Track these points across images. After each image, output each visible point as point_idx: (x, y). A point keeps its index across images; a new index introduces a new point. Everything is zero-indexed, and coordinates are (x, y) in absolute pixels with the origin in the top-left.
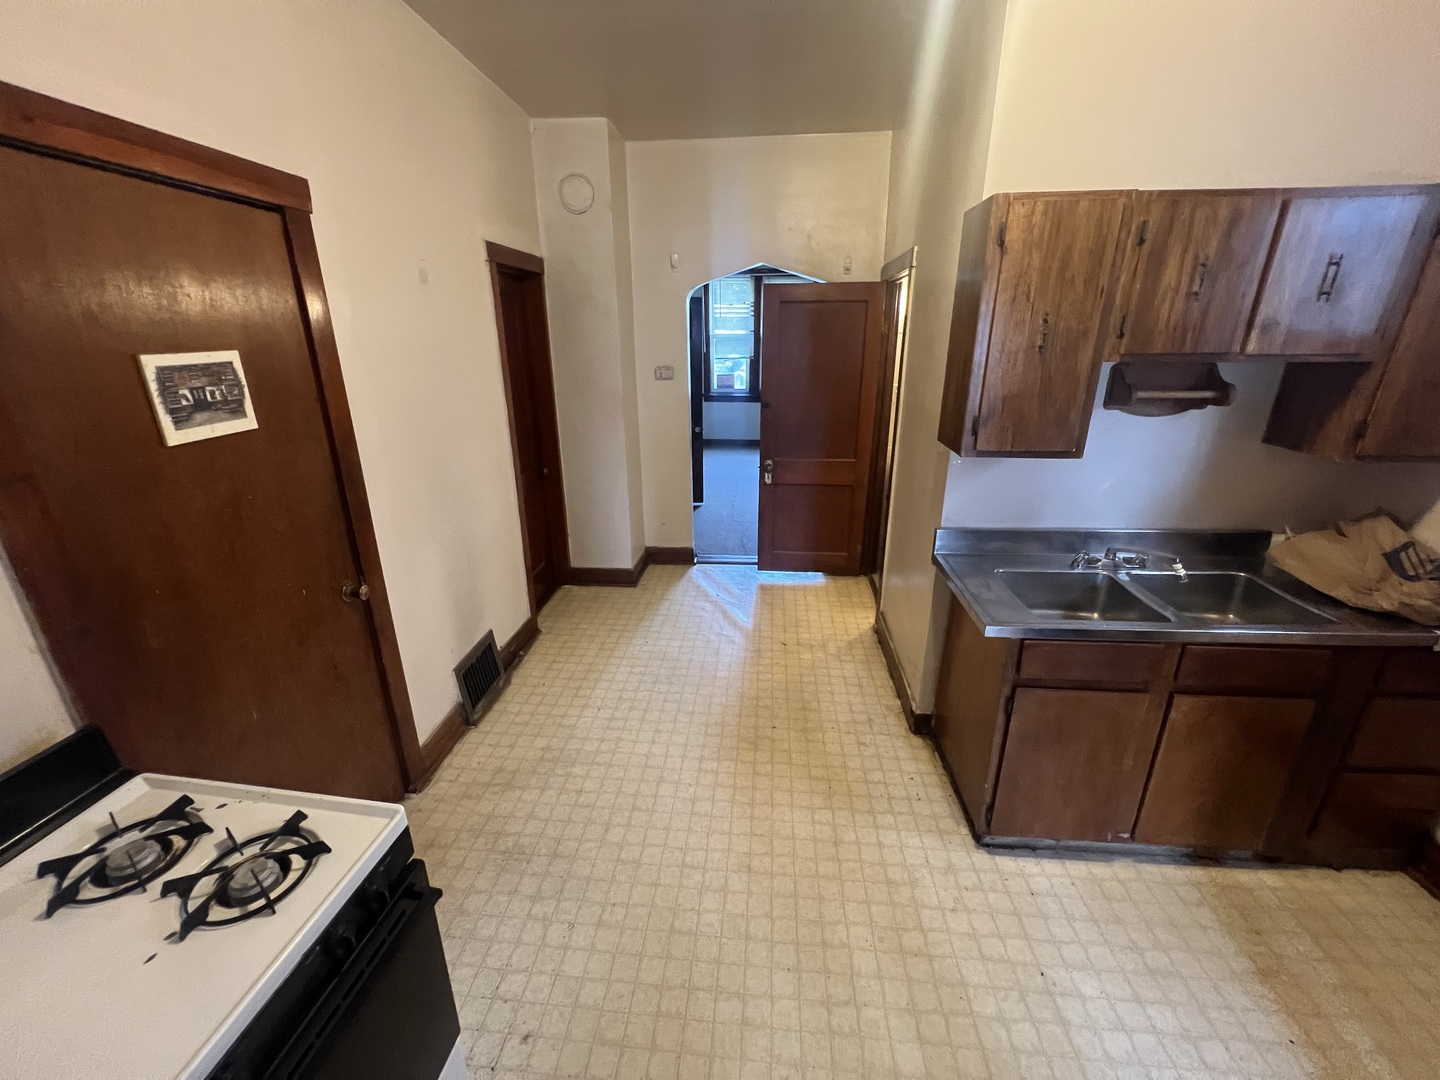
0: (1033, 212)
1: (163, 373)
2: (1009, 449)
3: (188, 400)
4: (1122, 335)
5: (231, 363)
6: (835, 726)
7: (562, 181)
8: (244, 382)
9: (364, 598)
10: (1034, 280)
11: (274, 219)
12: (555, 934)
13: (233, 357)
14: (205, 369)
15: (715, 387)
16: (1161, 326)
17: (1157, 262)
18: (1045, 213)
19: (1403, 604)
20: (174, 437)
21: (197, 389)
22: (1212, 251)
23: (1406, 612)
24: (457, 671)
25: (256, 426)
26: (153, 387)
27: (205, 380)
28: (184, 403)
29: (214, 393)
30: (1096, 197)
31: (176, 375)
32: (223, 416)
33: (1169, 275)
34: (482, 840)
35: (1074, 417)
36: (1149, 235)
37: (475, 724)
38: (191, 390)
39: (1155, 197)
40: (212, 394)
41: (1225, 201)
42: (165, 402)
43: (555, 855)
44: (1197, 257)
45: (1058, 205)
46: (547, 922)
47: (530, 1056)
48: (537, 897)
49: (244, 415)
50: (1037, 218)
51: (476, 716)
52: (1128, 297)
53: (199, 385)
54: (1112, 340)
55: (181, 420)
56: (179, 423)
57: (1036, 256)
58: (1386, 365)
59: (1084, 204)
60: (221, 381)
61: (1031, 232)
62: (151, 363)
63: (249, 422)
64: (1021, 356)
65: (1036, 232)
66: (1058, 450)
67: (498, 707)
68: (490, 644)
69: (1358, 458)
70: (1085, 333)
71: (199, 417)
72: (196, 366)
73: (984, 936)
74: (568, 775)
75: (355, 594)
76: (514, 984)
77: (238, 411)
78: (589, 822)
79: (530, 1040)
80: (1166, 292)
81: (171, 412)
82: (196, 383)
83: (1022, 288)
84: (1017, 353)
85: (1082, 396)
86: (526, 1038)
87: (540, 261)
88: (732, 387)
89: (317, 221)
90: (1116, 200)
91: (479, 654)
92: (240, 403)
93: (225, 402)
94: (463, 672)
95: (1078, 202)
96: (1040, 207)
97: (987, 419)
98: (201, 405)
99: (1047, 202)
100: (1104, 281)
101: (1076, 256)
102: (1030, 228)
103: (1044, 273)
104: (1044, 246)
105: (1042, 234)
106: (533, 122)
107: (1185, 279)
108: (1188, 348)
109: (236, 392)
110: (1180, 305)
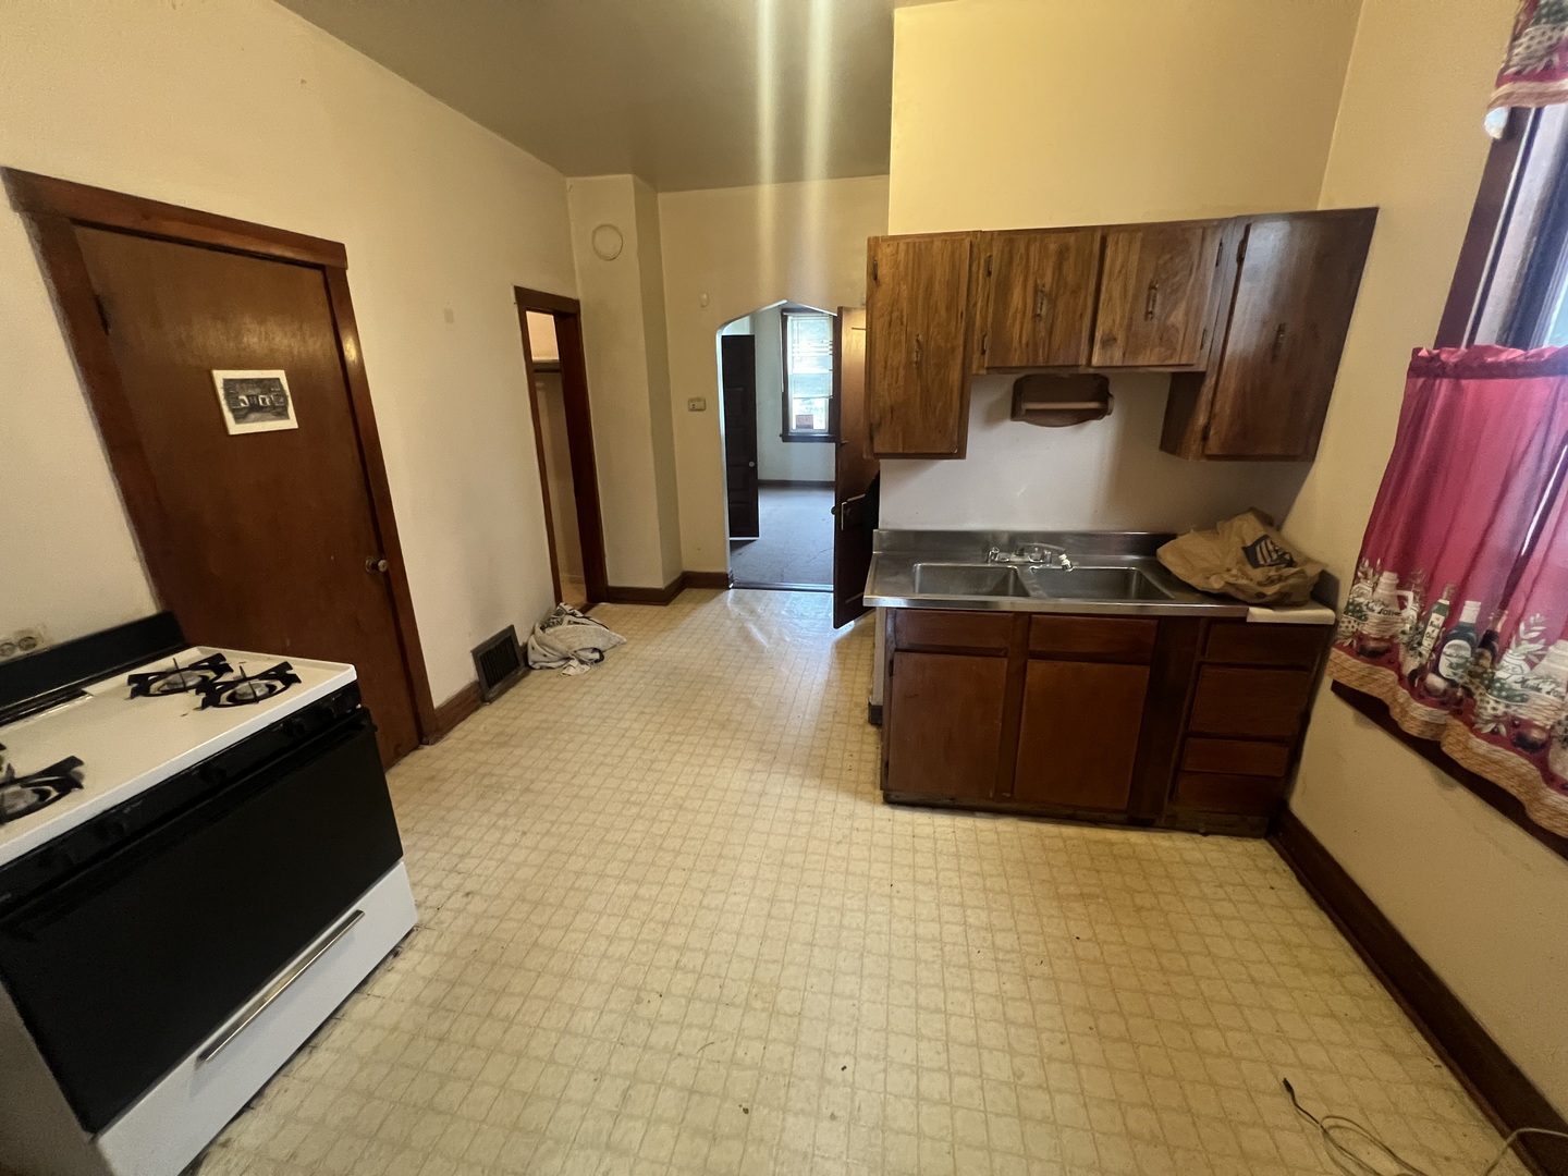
0: (897, 252)
1: (227, 382)
2: (901, 451)
3: (245, 403)
4: (983, 352)
5: (278, 379)
6: (801, 716)
7: (594, 232)
8: (288, 393)
9: (382, 570)
10: (905, 305)
11: (317, 275)
12: (509, 838)
13: (280, 374)
14: (259, 382)
15: (794, 427)
16: (1015, 343)
17: (1004, 289)
18: (907, 251)
19: (1228, 583)
20: (235, 428)
21: (252, 396)
22: (1048, 279)
23: (1232, 591)
24: (475, 653)
25: (296, 426)
26: (221, 393)
27: (258, 391)
28: (242, 405)
29: (264, 399)
30: (948, 238)
31: (238, 386)
32: (272, 417)
33: (1016, 298)
34: (472, 777)
35: (952, 421)
36: (994, 267)
37: (491, 701)
38: (248, 397)
39: (996, 235)
40: (264, 400)
41: (1053, 237)
42: (229, 404)
43: (527, 790)
44: (1036, 285)
45: (917, 245)
46: (505, 830)
47: (467, 904)
48: (504, 814)
49: (287, 417)
50: (902, 256)
51: (491, 695)
52: (984, 319)
53: (253, 393)
54: (977, 355)
55: (240, 416)
56: (239, 418)
57: (904, 287)
58: (1219, 375)
59: (937, 244)
60: (270, 392)
61: (898, 268)
62: (220, 376)
63: (291, 423)
64: (902, 372)
65: (901, 268)
66: (942, 451)
67: (513, 691)
68: (510, 637)
69: (1211, 457)
70: (953, 349)
71: (253, 416)
72: (252, 380)
73: (855, 860)
74: (555, 739)
75: (375, 566)
76: (468, 864)
77: (283, 414)
78: (562, 770)
79: (470, 896)
80: (1016, 312)
81: (233, 411)
82: (251, 392)
83: (895, 314)
84: (898, 369)
85: (956, 404)
86: (468, 894)
87: (576, 303)
88: (811, 427)
89: (351, 275)
90: (963, 240)
91: (498, 643)
92: (285, 408)
93: (273, 406)
94: (480, 654)
95: (932, 242)
96: (902, 247)
97: (880, 425)
98: (255, 408)
99: (908, 243)
100: (962, 305)
101: (937, 286)
102: (896, 264)
103: (912, 300)
104: (910, 278)
105: (906, 268)
106: (569, 181)
107: (1030, 301)
108: (1041, 361)
109: (282, 400)
110: (1028, 326)
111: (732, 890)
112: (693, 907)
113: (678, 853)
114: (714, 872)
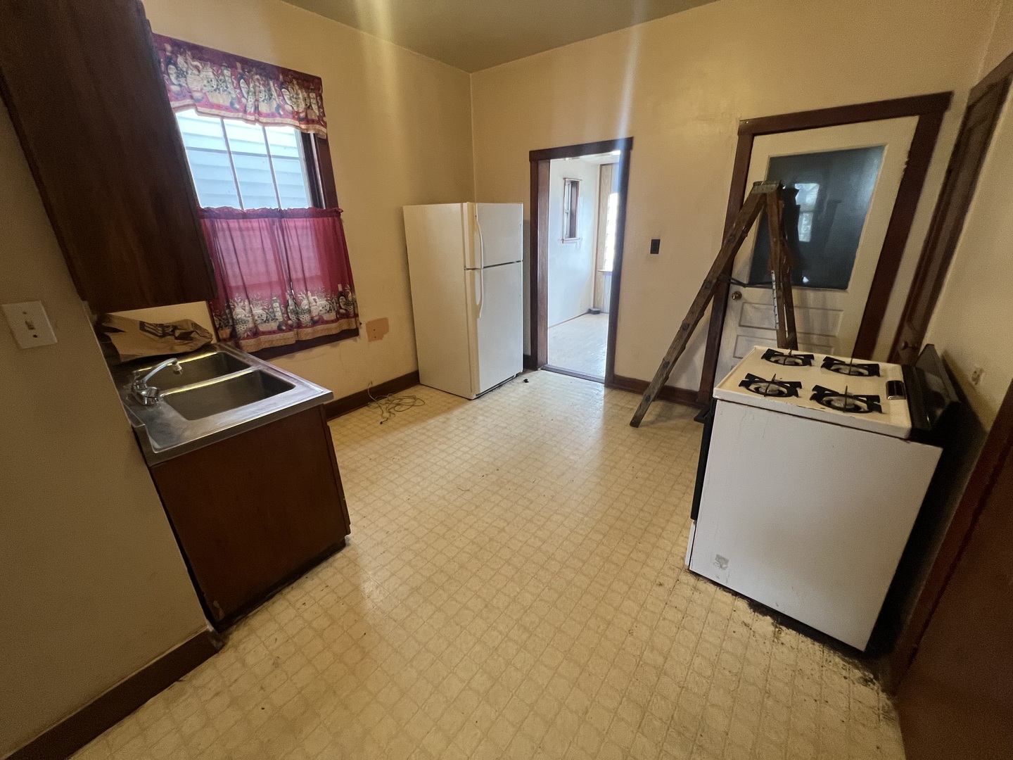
111: (487, 525)
112: (513, 524)
113: (508, 562)
114: (491, 539)
